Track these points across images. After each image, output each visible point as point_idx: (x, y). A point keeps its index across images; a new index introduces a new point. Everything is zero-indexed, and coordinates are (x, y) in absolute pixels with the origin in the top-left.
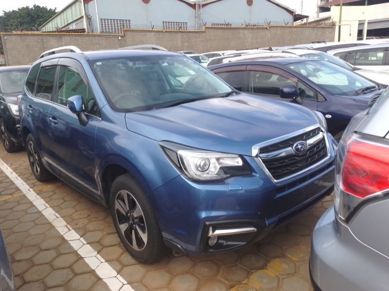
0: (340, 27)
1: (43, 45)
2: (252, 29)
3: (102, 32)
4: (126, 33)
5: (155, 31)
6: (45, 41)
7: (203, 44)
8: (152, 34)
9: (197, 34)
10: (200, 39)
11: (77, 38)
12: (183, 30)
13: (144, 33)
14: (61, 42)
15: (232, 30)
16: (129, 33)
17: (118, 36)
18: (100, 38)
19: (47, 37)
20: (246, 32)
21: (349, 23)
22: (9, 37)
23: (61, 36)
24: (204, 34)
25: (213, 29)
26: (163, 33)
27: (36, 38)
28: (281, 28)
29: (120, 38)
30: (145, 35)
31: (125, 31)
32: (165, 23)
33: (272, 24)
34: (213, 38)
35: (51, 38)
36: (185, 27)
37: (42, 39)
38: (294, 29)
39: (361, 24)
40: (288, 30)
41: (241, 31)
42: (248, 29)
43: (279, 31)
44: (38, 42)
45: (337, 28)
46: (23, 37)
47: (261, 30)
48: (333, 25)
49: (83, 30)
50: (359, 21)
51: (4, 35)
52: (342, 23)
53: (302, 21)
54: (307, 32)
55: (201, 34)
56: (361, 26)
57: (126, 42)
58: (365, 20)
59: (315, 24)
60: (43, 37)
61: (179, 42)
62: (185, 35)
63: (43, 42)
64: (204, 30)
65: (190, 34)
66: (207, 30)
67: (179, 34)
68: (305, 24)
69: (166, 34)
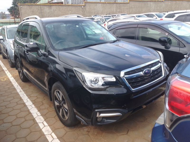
1: (41, 11)
4: (86, 4)
5: (101, 3)
6: (42, 8)
7: (127, 10)
8: (100, 4)
9: (124, 5)
10: (126, 7)
11: (60, 7)
13: (95, 4)
14: (51, 9)
15: (144, 2)
16: (87, 4)
17: (82, 6)
18: (72, 7)
19: (43, 6)
22: (23, 6)
23: (51, 6)
24: (128, 5)
25: (134, 2)
26: (106, 4)
27: (38, 7)
29: (83, 7)
30: (96, 5)
31: (85, 3)
34: (133, 6)
35: (45, 7)
37: (41, 7)
44: (38, 9)
46: (31, 6)
47: (160, 2)
51: (20, 5)
55: (127, 4)
57: (86, 9)
60: (41, 6)
61: (115, 9)
62: (118, 5)
63: (41, 9)
64: (128, 2)
65: (121, 4)
67: (115, 5)
69: (108, 4)
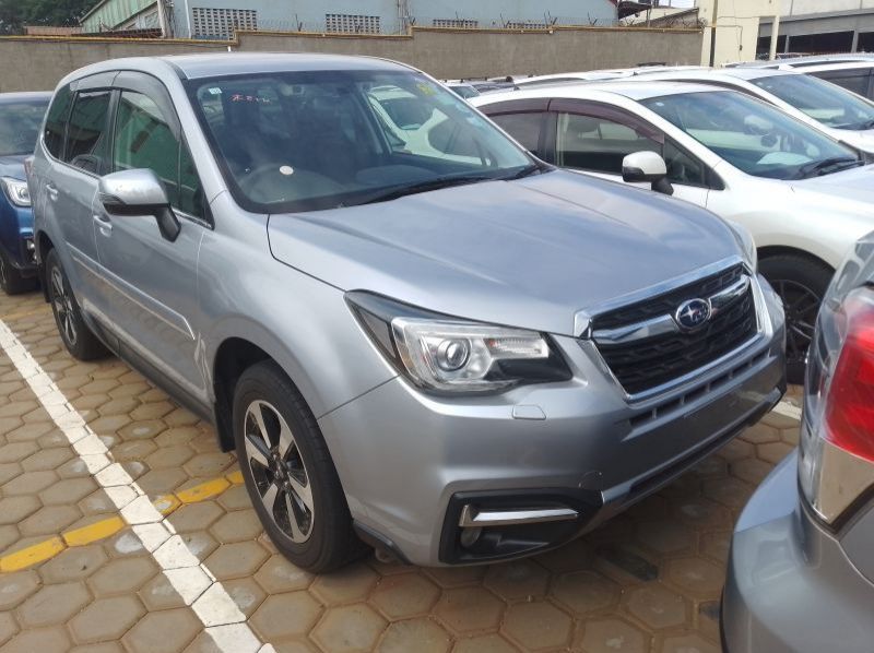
0: (714, 31)
2: (514, 33)
3: (196, 36)
12: (364, 34)
20: (503, 39)
21: (739, 22)
28: (580, 33)
32: (331, 18)
33: (559, 24)
36: (375, 26)
38: (608, 33)
39: (765, 24)
40: (595, 37)
41: (492, 37)
42: (509, 32)
43: (576, 39)
45: (707, 33)
48: (700, 26)
49: (156, 32)
50: (761, 18)
52: (719, 22)
53: (637, 16)
54: (640, 42)
56: (764, 28)
58: (774, 17)
59: (664, 24)
66: (417, 35)
68: (644, 24)
